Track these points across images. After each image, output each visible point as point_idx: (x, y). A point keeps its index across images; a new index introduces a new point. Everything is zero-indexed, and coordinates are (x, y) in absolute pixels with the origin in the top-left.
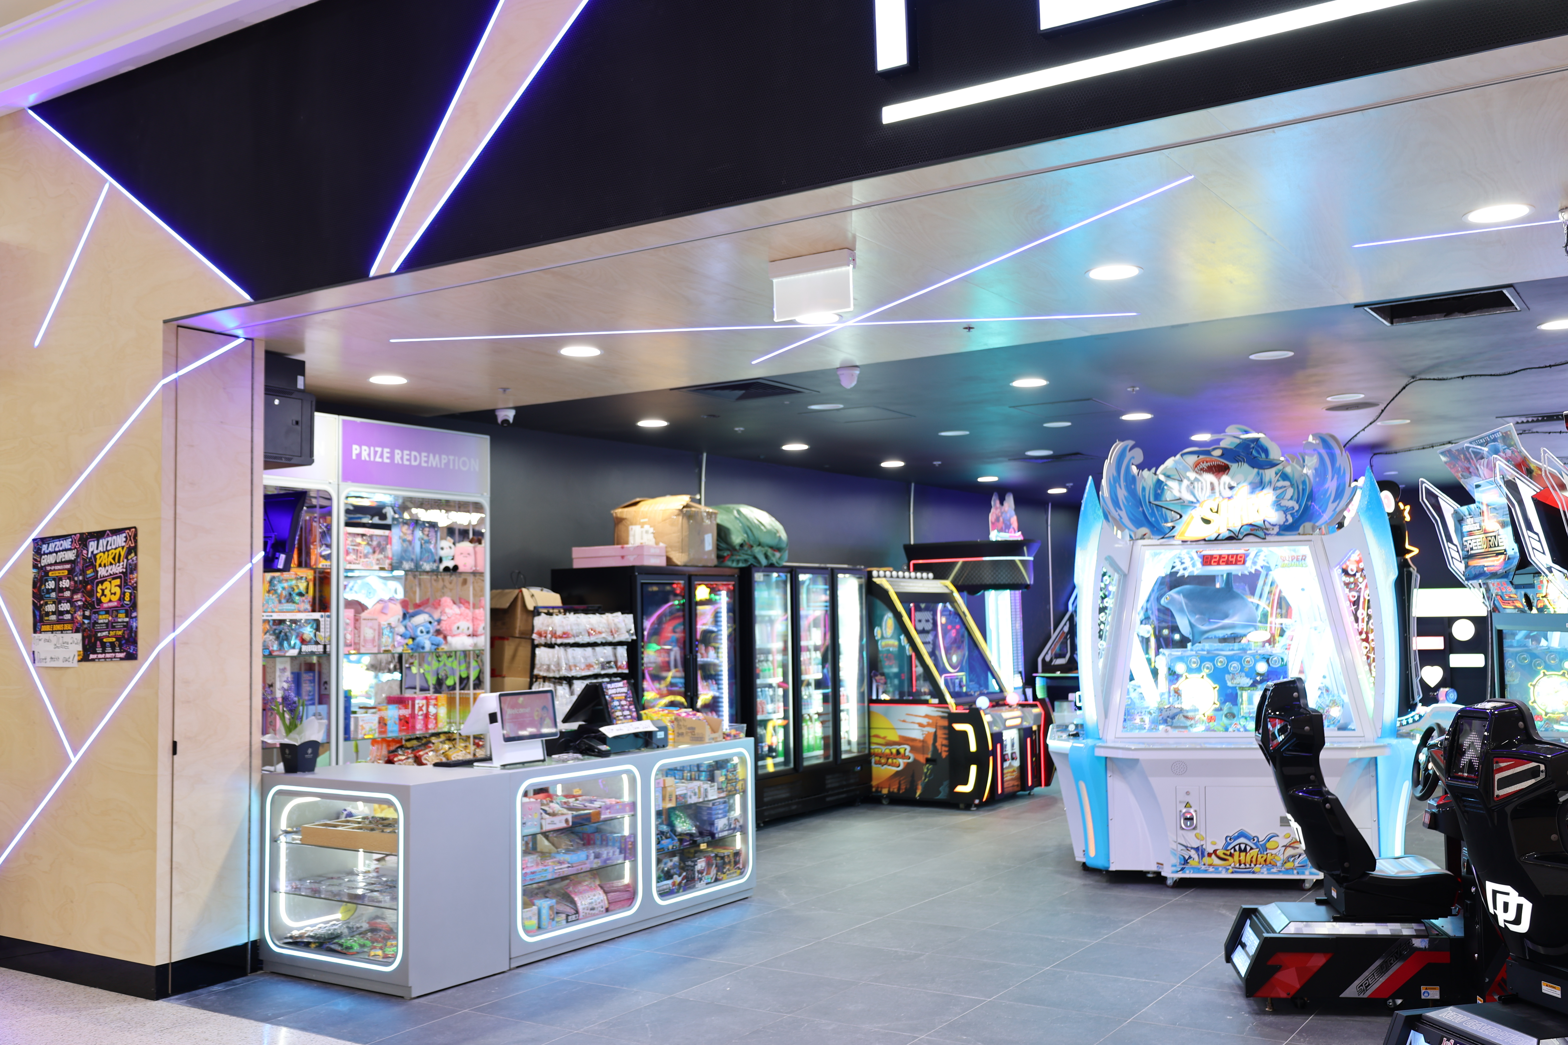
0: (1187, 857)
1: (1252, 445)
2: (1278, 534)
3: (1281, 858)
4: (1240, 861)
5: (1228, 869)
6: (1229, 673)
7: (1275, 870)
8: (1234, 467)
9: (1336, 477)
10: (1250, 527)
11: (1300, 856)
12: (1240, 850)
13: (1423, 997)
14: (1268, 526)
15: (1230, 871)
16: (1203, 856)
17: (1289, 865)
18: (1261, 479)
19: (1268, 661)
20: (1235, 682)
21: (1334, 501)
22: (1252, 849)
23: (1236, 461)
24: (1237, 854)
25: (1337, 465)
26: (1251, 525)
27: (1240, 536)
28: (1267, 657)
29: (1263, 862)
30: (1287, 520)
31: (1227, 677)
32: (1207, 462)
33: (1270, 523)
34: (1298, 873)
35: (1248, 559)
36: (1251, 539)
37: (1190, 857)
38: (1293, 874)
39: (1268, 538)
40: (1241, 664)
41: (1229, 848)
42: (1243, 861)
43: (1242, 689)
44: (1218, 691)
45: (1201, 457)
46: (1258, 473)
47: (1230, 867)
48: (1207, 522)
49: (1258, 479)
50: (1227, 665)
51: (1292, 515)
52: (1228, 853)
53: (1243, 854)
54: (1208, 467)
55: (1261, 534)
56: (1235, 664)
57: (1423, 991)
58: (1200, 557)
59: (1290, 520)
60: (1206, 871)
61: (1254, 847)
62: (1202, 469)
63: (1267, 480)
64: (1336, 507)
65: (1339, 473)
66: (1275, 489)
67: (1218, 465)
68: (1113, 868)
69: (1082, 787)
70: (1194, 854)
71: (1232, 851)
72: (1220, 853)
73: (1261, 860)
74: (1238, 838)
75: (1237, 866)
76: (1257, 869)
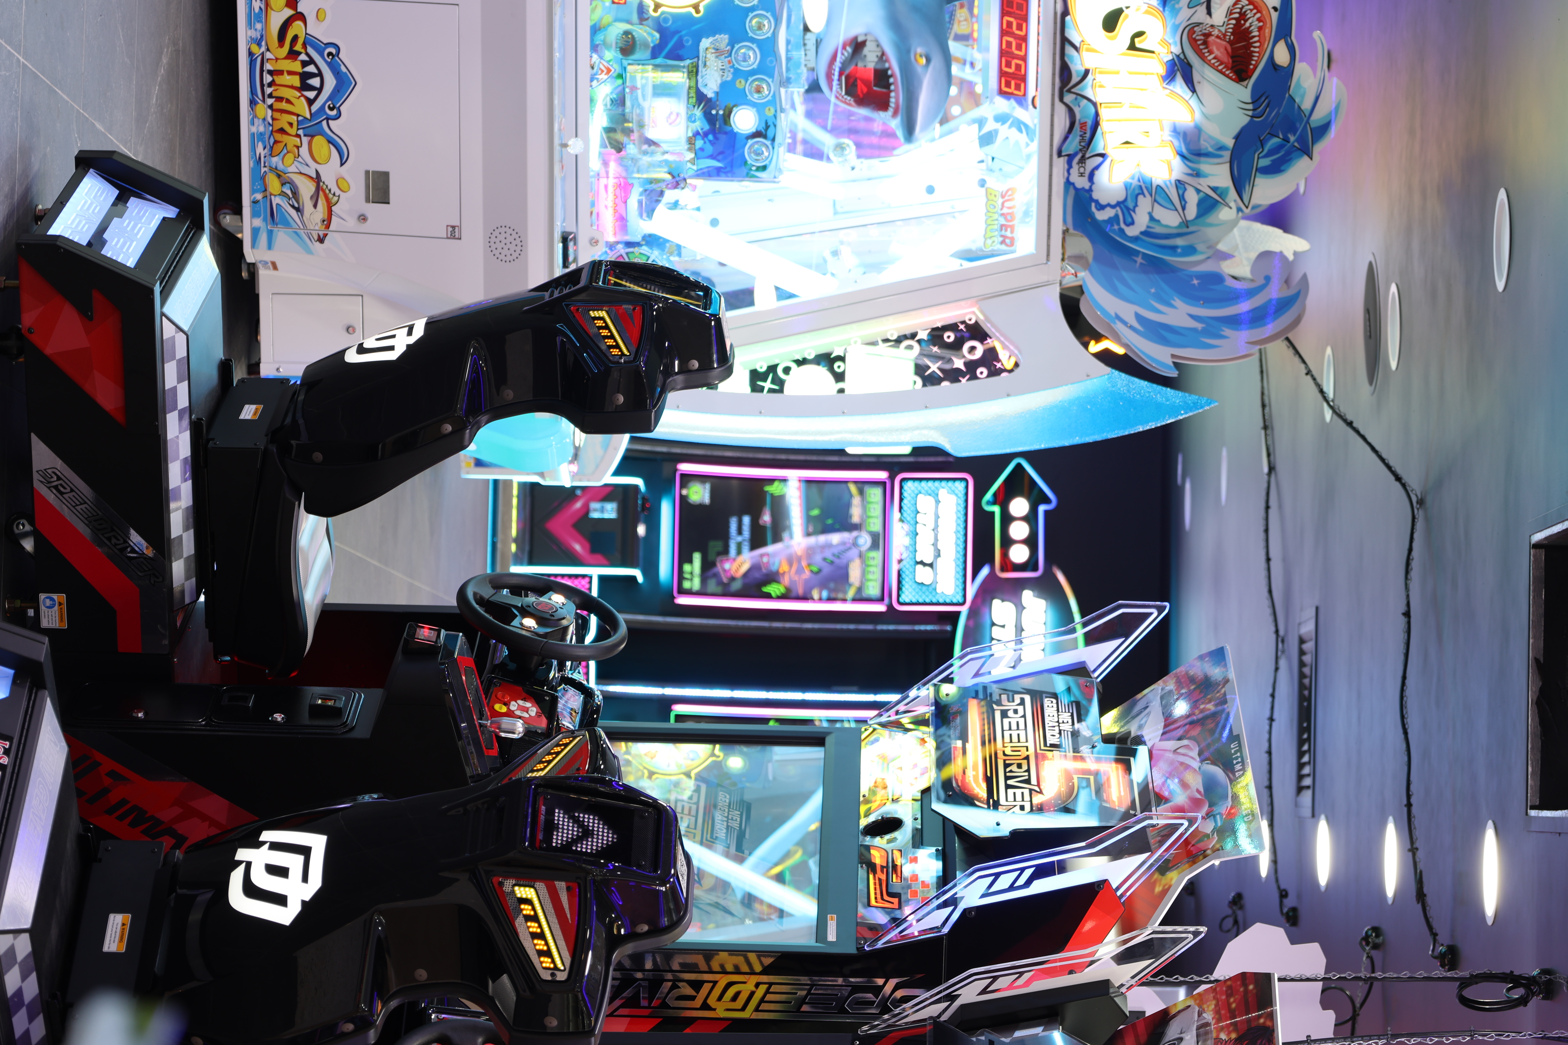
1: (1292, 138)
2: (1068, 183)
3: (291, 167)
4: (280, 73)
5: (259, 45)
6: (732, 44)
7: (260, 149)
8: (1243, 92)
9: (1199, 326)
10: (1090, 123)
11: (298, 210)
12: (305, 77)
13: (42, 596)
14: (1091, 163)
15: (255, 49)
17: (274, 184)
18: (1207, 155)
19: (757, 134)
20: (711, 57)
21: (1138, 317)
22: (310, 102)
23: (1256, 100)
24: (296, 66)
25: (1227, 332)
26: (1096, 124)
27: (1069, 98)
28: (770, 133)
29: (278, 125)
30: (1101, 207)
31: (723, 39)
32: (1260, 29)
33: (1097, 167)
34: (255, 202)
35: (1013, 102)
36: (1062, 122)
38: (253, 191)
39: (1060, 164)
40: (753, 72)
41: (310, 50)
42: (279, 80)
43: (694, 72)
44: (689, 15)
45: (1275, 15)
46: (1222, 148)
47: (263, 49)
48: (1111, 22)
49: (1205, 146)
50: (752, 40)
51: (1115, 219)
52: (298, 47)
53: (296, 81)
54: (1248, 31)
55: (1073, 145)
56: (752, 57)
57: (55, 596)
59: (1101, 216)
61: (315, 107)
62: (1243, 16)
63: (1205, 166)
64: (1125, 323)
65: (1206, 332)
66: (1180, 184)
67: (1250, 56)
71: (303, 57)
72: (297, 28)
73: (284, 120)
74: (337, 73)
75: (268, 66)
76: (262, 110)
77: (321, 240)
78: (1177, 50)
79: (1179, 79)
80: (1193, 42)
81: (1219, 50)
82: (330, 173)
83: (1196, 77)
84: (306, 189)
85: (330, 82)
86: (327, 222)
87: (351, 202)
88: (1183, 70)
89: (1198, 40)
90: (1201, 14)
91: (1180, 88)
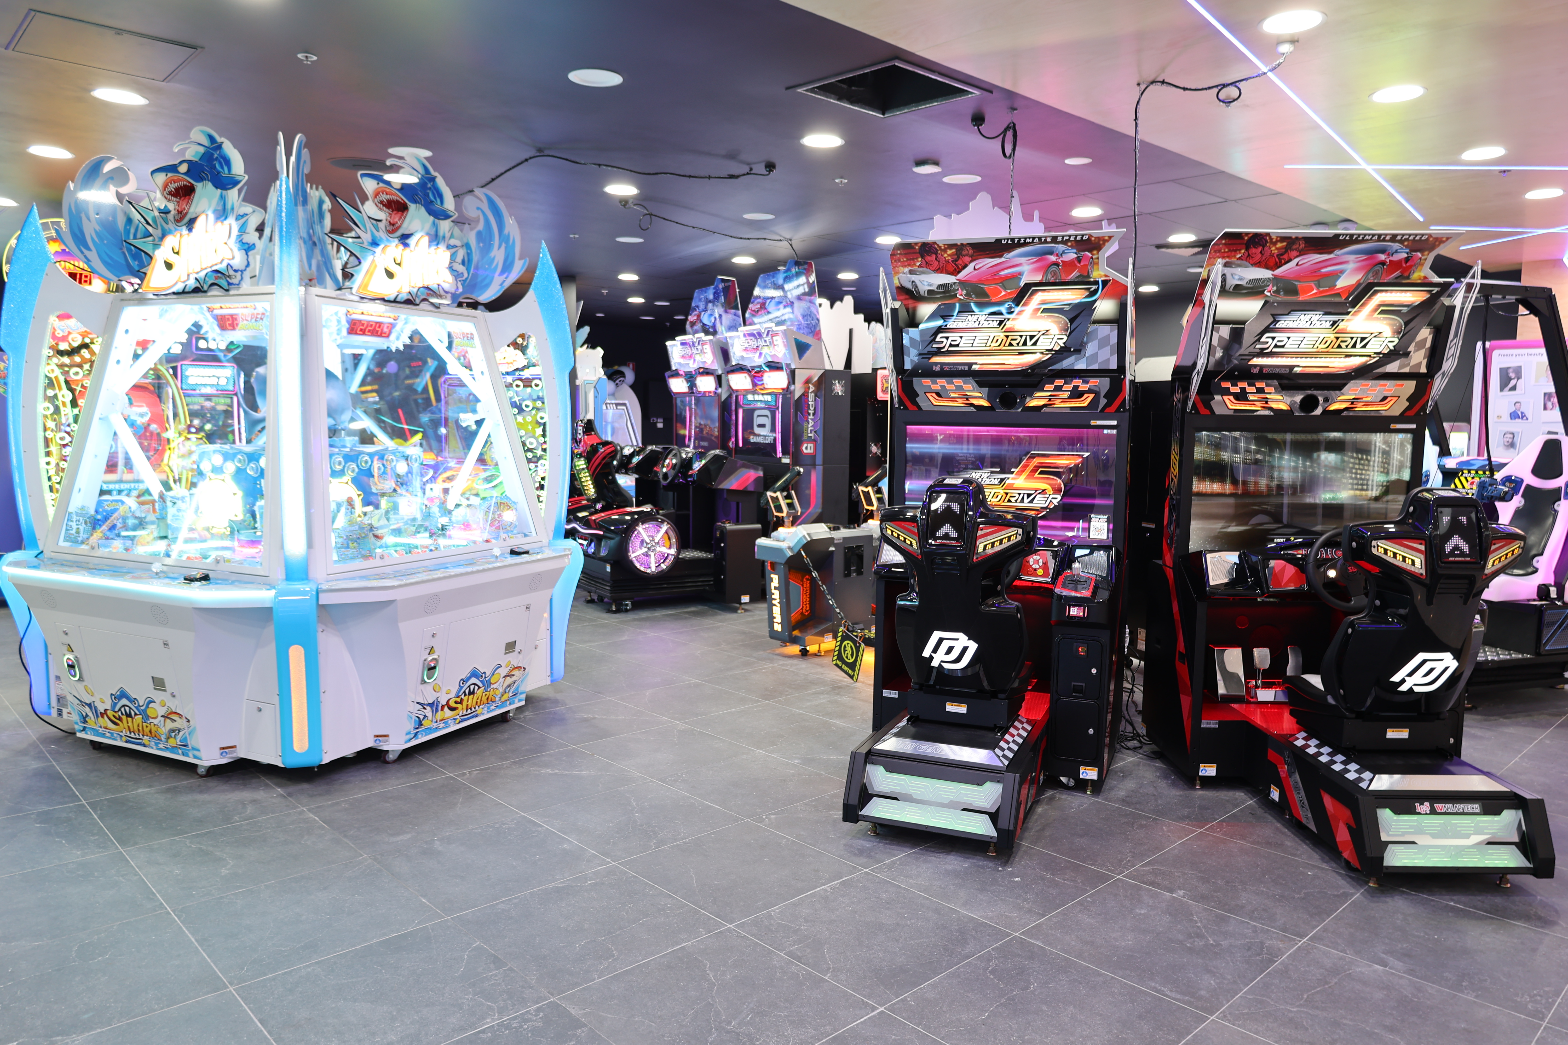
0: (421, 717)
1: (430, 186)
2: (450, 305)
3: (500, 691)
4: (467, 705)
5: (455, 719)
6: (373, 476)
7: (492, 707)
8: (412, 208)
9: (504, 245)
10: (426, 291)
12: (470, 693)
14: (442, 292)
15: (457, 721)
16: (437, 711)
18: (437, 231)
20: (380, 486)
22: (479, 687)
23: (415, 202)
24: (465, 699)
25: (506, 232)
26: (428, 288)
27: (418, 301)
29: (486, 701)
30: (457, 288)
32: (386, 194)
33: (443, 289)
34: (510, 704)
35: (394, 331)
36: (426, 306)
37: (425, 716)
38: (506, 706)
39: (440, 308)
41: (460, 694)
42: (469, 706)
43: (383, 495)
44: (362, 499)
45: (381, 184)
46: (434, 223)
47: (458, 717)
48: (390, 275)
49: (433, 232)
50: (371, 465)
51: (462, 281)
52: (459, 700)
53: (471, 696)
54: (387, 201)
55: (435, 301)
58: (348, 322)
59: (460, 289)
60: (437, 729)
61: (481, 685)
62: (381, 202)
63: (441, 233)
64: (504, 281)
65: (507, 242)
66: (449, 247)
67: (398, 201)
68: (326, 760)
69: (296, 654)
70: (428, 711)
71: (463, 697)
72: (452, 703)
73: (484, 699)
74: (470, 678)
75: (465, 713)
76: (479, 711)
77: (525, 669)
78: (396, 241)
79: (408, 241)
80: (393, 232)
81: (396, 218)
82: (503, 671)
83: (407, 232)
84: (509, 680)
85: (474, 680)
86: (519, 668)
87: (514, 659)
88: (404, 239)
89: (392, 229)
90: (382, 225)
91: (412, 241)
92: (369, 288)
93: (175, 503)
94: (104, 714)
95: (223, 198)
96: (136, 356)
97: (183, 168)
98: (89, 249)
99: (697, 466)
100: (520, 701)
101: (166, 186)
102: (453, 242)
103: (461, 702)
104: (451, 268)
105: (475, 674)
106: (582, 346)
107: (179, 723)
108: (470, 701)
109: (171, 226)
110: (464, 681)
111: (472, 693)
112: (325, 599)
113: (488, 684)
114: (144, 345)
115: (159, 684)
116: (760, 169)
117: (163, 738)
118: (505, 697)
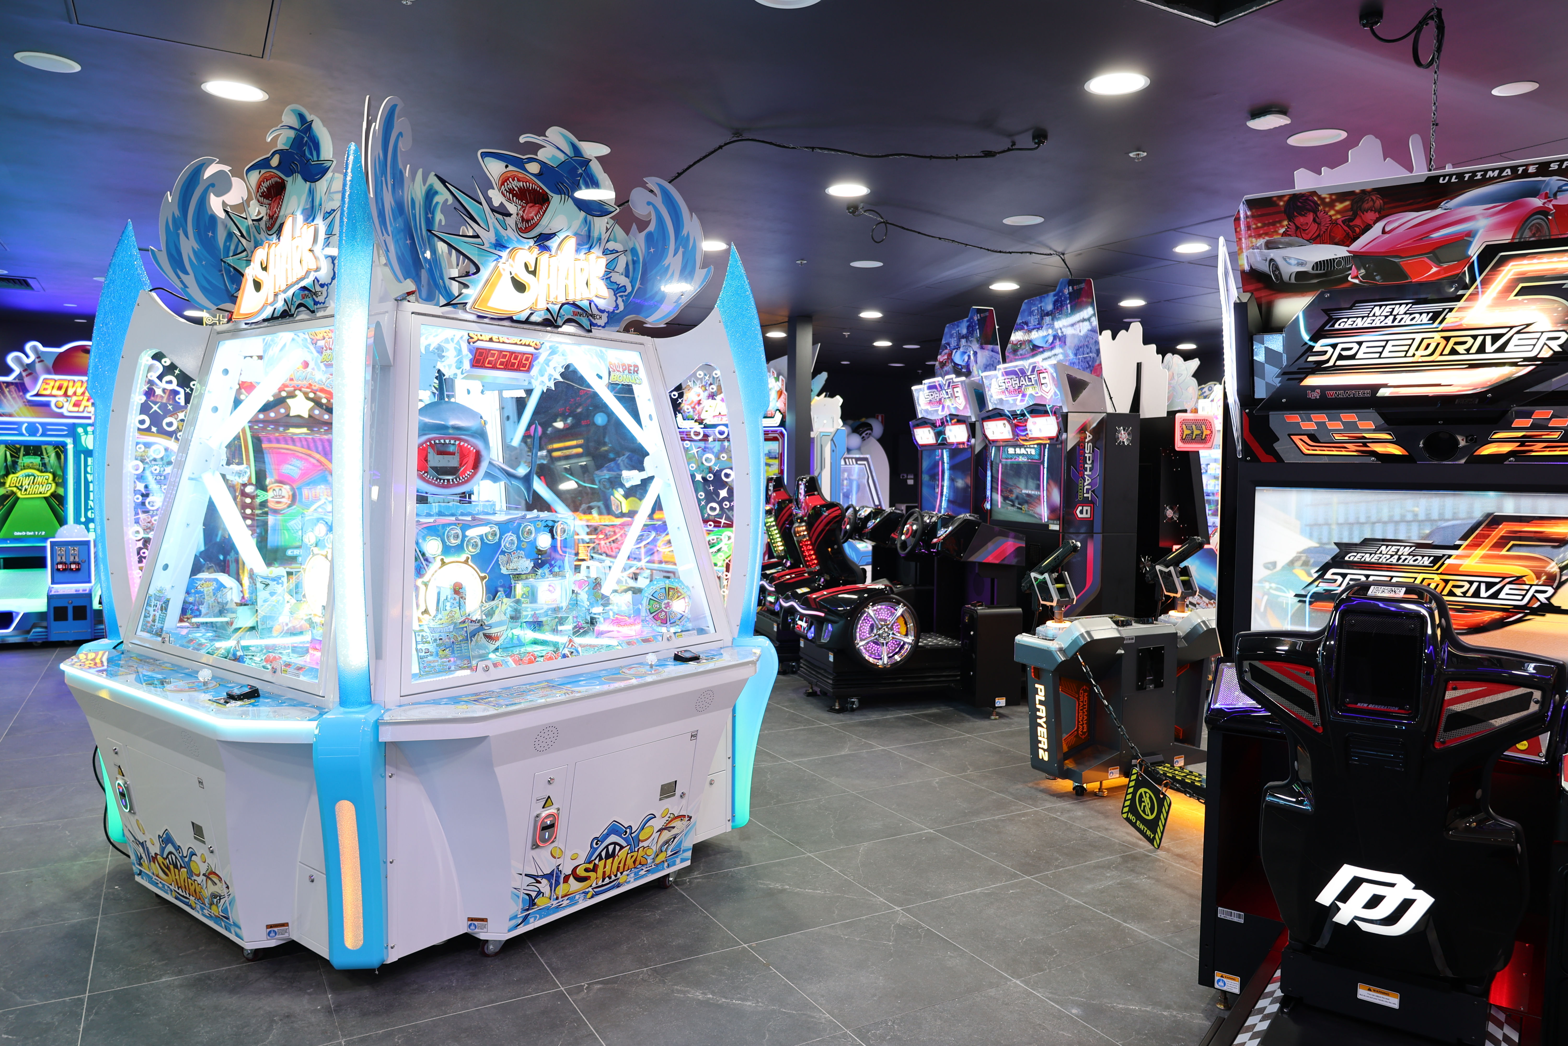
0: (534, 894)
1: (580, 171)
2: (605, 327)
3: (654, 850)
4: (604, 873)
5: (587, 893)
6: (503, 553)
7: (642, 873)
8: (555, 200)
9: (681, 250)
10: (573, 309)
11: (675, 838)
12: (608, 856)
14: (595, 311)
15: (589, 895)
16: (557, 883)
18: (589, 231)
19: (551, 531)
20: (512, 566)
22: (622, 847)
23: (559, 192)
24: (601, 864)
25: (685, 232)
26: (574, 305)
27: (560, 322)
28: (550, 524)
29: (632, 865)
30: (617, 306)
31: (502, 559)
32: (519, 180)
33: (597, 306)
34: (668, 866)
36: (568, 328)
37: (539, 893)
38: (663, 869)
39: (596, 332)
40: (518, 538)
41: (593, 858)
42: (607, 874)
43: (518, 576)
45: (511, 168)
46: (585, 221)
47: (590, 889)
48: (520, 287)
49: (584, 232)
50: (500, 539)
51: (623, 298)
52: (591, 866)
53: (609, 861)
54: (520, 189)
55: (585, 321)
56: (511, 537)
58: (470, 351)
59: (621, 307)
60: (558, 908)
61: (624, 844)
62: (511, 191)
63: (595, 234)
64: (680, 296)
65: (685, 247)
66: (605, 252)
67: (534, 190)
68: (393, 957)
69: (346, 812)
70: (544, 886)
71: (597, 861)
72: (581, 872)
73: (630, 862)
74: (608, 835)
75: (600, 883)
76: (622, 878)
77: (690, 818)
78: (531, 242)
79: (548, 243)
80: (527, 230)
81: (531, 213)
82: (657, 823)
83: (547, 231)
84: (666, 835)
85: (613, 838)
86: (681, 817)
87: (673, 805)
88: (543, 240)
89: (526, 227)
90: (510, 221)
91: (553, 243)
92: (490, 304)
93: (267, 585)
94: (154, 859)
95: (311, 192)
96: (237, 402)
97: (275, 162)
98: (187, 273)
99: (942, 533)
100: (683, 860)
101: (259, 186)
102: (611, 245)
103: (595, 869)
104: (607, 278)
105: (615, 829)
106: (819, 395)
107: (219, 889)
108: (610, 866)
109: (263, 235)
110: (598, 840)
111: (611, 856)
112: (387, 735)
113: (634, 841)
114: (246, 387)
115: (198, 831)
116: (1026, 140)
117: (207, 901)
118: (662, 857)
